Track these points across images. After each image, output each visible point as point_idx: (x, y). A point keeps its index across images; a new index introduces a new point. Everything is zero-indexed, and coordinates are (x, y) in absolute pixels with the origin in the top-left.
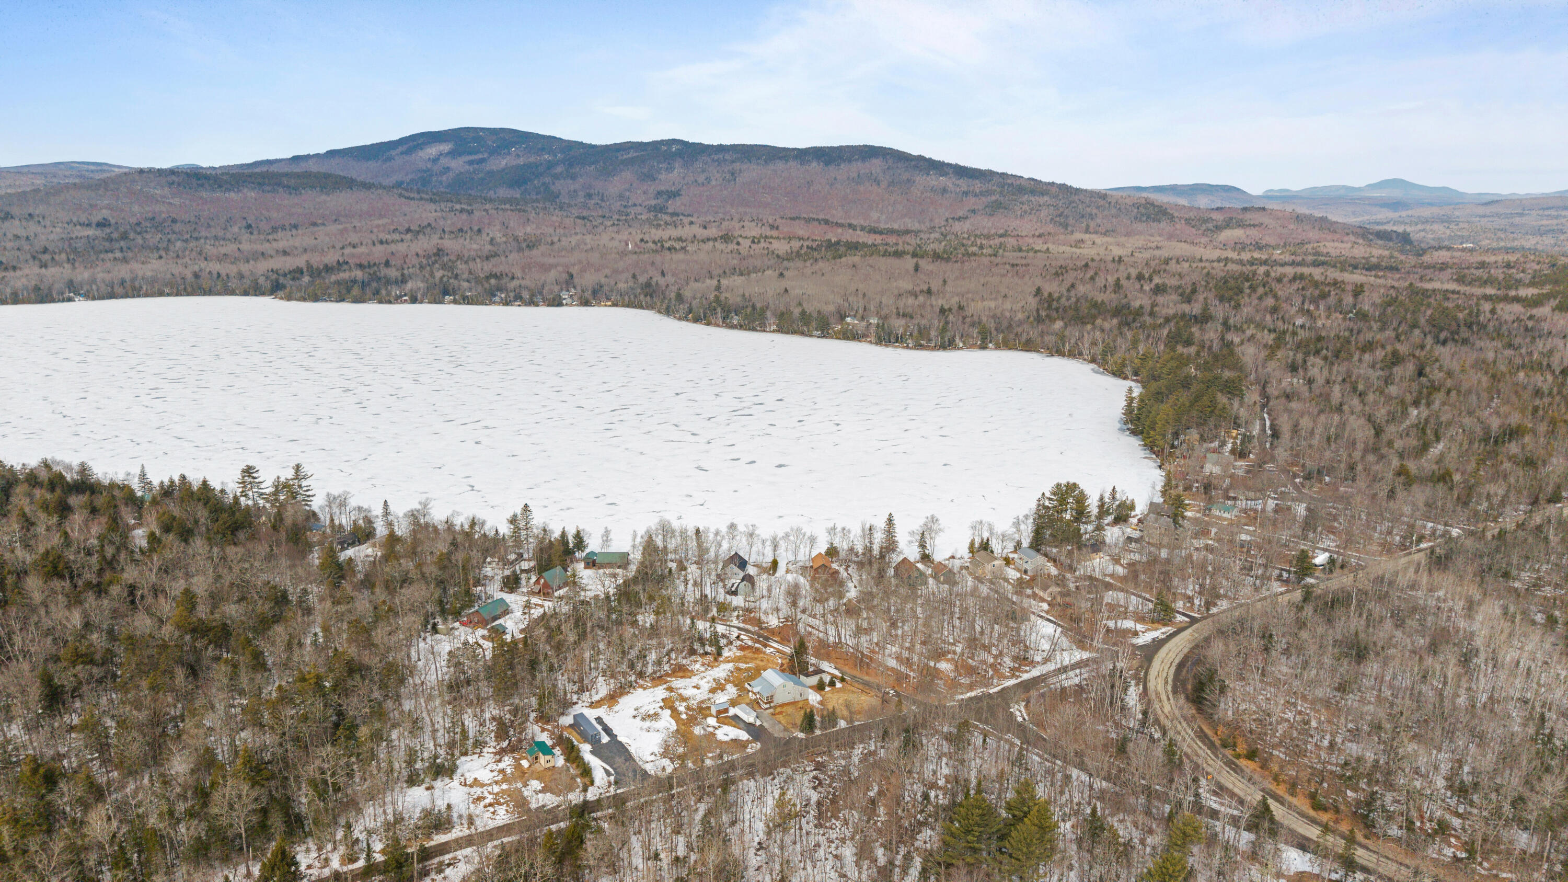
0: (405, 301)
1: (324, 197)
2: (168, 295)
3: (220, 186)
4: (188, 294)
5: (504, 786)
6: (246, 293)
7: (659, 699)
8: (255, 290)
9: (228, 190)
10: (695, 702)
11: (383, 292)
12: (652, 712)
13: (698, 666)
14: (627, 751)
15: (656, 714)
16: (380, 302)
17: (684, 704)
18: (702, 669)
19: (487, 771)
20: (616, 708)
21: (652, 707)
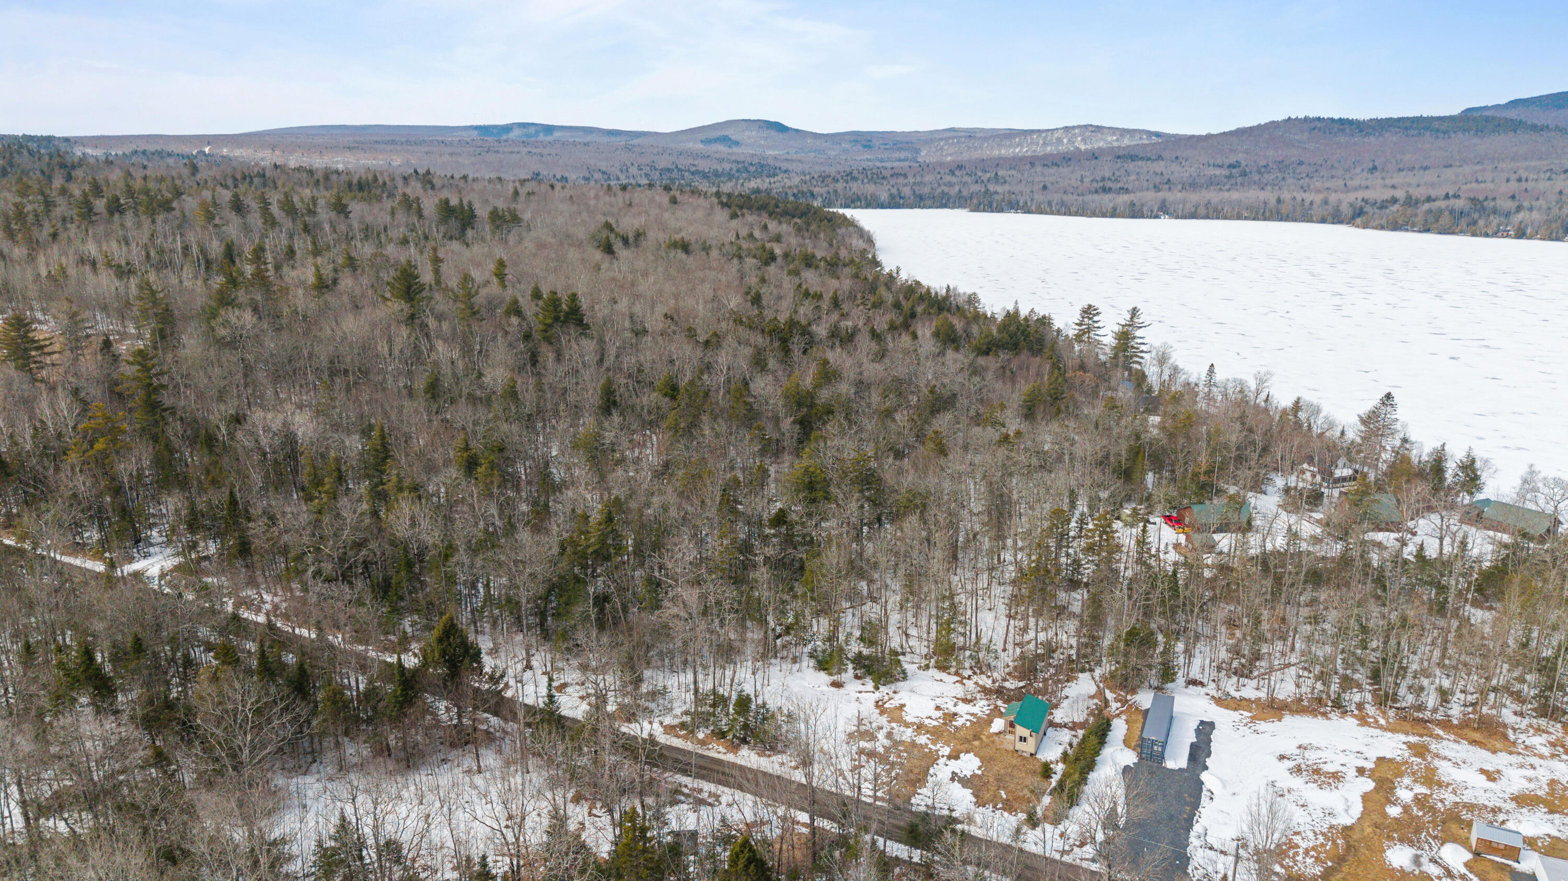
0: (1508, 236)
1: (1476, 140)
2: (1246, 218)
3: (1361, 131)
4: (1265, 219)
5: (922, 739)
6: (1323, 221)
7: (1373, 755)
8: (1336, 218)
9: (1368, 134)
10: (1450, 798)
11: (1481, 223)
12: (1330, 768)
13: (1537, 741)
14: (1196, 805)
15: (1336, 777)
16: (1474, 235)
17: (1421, 789)
18: (1546, 751)
19: (932, 705)
20: (1262, 726)
21: (1342, 759)
